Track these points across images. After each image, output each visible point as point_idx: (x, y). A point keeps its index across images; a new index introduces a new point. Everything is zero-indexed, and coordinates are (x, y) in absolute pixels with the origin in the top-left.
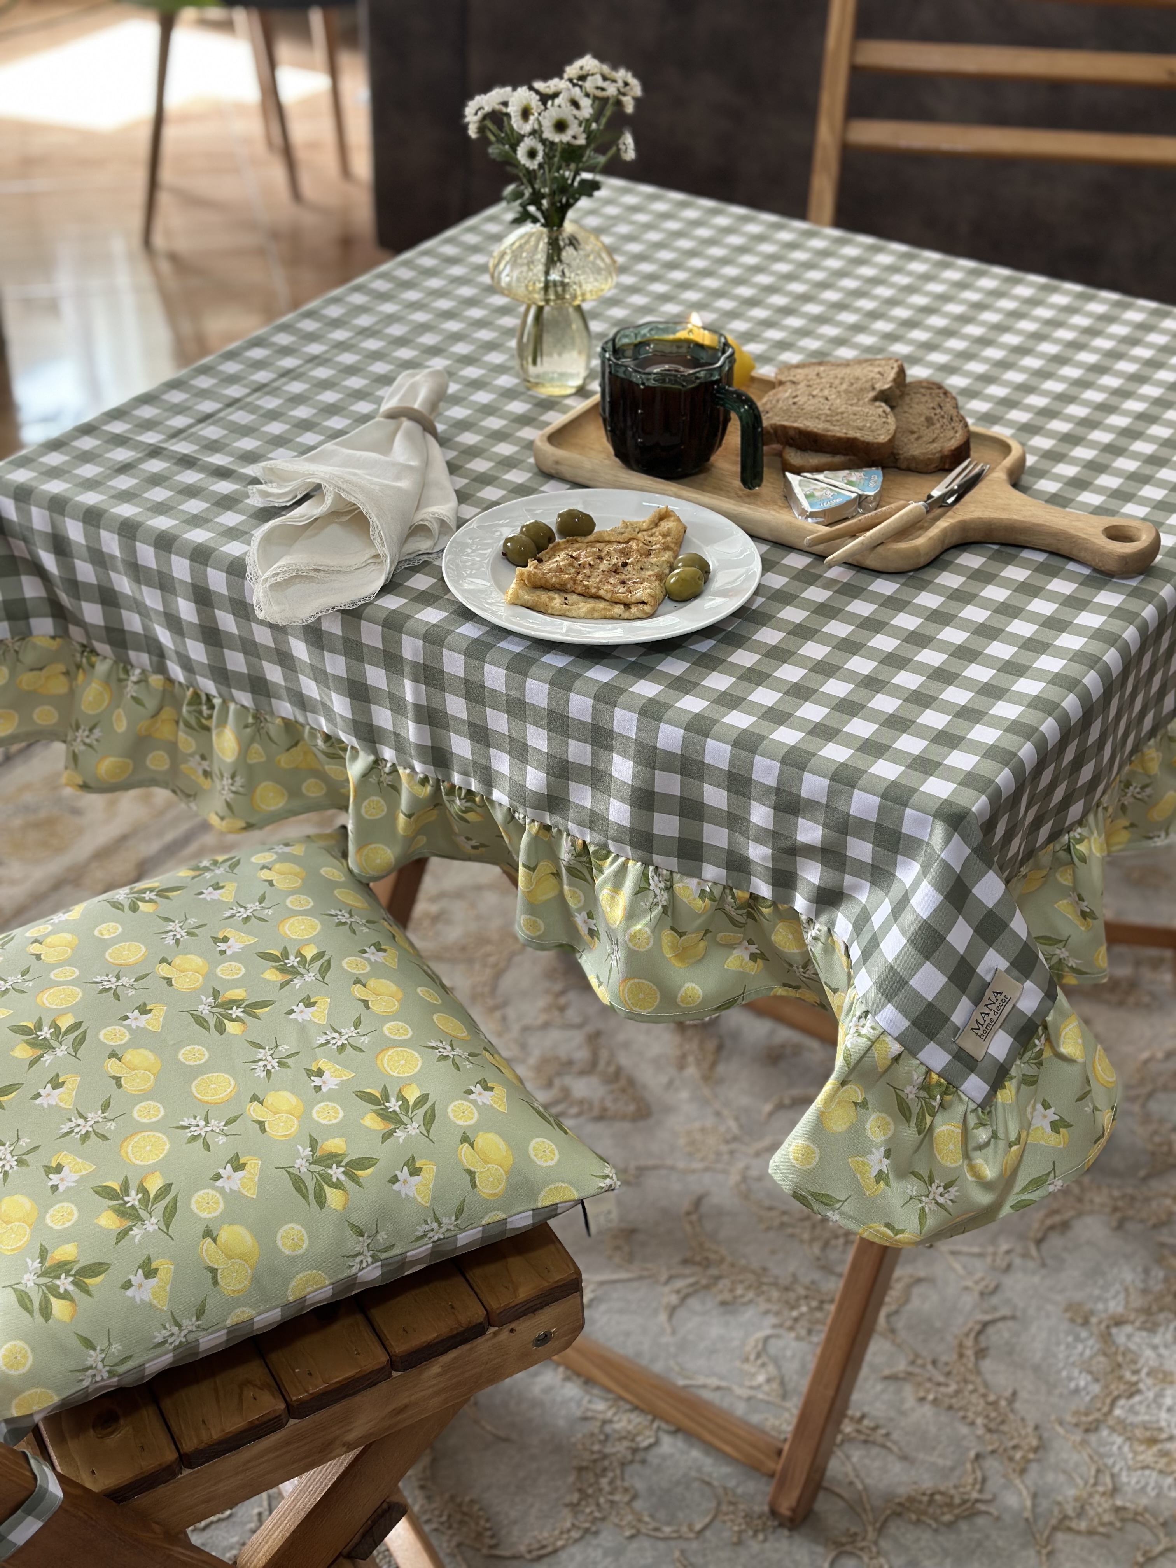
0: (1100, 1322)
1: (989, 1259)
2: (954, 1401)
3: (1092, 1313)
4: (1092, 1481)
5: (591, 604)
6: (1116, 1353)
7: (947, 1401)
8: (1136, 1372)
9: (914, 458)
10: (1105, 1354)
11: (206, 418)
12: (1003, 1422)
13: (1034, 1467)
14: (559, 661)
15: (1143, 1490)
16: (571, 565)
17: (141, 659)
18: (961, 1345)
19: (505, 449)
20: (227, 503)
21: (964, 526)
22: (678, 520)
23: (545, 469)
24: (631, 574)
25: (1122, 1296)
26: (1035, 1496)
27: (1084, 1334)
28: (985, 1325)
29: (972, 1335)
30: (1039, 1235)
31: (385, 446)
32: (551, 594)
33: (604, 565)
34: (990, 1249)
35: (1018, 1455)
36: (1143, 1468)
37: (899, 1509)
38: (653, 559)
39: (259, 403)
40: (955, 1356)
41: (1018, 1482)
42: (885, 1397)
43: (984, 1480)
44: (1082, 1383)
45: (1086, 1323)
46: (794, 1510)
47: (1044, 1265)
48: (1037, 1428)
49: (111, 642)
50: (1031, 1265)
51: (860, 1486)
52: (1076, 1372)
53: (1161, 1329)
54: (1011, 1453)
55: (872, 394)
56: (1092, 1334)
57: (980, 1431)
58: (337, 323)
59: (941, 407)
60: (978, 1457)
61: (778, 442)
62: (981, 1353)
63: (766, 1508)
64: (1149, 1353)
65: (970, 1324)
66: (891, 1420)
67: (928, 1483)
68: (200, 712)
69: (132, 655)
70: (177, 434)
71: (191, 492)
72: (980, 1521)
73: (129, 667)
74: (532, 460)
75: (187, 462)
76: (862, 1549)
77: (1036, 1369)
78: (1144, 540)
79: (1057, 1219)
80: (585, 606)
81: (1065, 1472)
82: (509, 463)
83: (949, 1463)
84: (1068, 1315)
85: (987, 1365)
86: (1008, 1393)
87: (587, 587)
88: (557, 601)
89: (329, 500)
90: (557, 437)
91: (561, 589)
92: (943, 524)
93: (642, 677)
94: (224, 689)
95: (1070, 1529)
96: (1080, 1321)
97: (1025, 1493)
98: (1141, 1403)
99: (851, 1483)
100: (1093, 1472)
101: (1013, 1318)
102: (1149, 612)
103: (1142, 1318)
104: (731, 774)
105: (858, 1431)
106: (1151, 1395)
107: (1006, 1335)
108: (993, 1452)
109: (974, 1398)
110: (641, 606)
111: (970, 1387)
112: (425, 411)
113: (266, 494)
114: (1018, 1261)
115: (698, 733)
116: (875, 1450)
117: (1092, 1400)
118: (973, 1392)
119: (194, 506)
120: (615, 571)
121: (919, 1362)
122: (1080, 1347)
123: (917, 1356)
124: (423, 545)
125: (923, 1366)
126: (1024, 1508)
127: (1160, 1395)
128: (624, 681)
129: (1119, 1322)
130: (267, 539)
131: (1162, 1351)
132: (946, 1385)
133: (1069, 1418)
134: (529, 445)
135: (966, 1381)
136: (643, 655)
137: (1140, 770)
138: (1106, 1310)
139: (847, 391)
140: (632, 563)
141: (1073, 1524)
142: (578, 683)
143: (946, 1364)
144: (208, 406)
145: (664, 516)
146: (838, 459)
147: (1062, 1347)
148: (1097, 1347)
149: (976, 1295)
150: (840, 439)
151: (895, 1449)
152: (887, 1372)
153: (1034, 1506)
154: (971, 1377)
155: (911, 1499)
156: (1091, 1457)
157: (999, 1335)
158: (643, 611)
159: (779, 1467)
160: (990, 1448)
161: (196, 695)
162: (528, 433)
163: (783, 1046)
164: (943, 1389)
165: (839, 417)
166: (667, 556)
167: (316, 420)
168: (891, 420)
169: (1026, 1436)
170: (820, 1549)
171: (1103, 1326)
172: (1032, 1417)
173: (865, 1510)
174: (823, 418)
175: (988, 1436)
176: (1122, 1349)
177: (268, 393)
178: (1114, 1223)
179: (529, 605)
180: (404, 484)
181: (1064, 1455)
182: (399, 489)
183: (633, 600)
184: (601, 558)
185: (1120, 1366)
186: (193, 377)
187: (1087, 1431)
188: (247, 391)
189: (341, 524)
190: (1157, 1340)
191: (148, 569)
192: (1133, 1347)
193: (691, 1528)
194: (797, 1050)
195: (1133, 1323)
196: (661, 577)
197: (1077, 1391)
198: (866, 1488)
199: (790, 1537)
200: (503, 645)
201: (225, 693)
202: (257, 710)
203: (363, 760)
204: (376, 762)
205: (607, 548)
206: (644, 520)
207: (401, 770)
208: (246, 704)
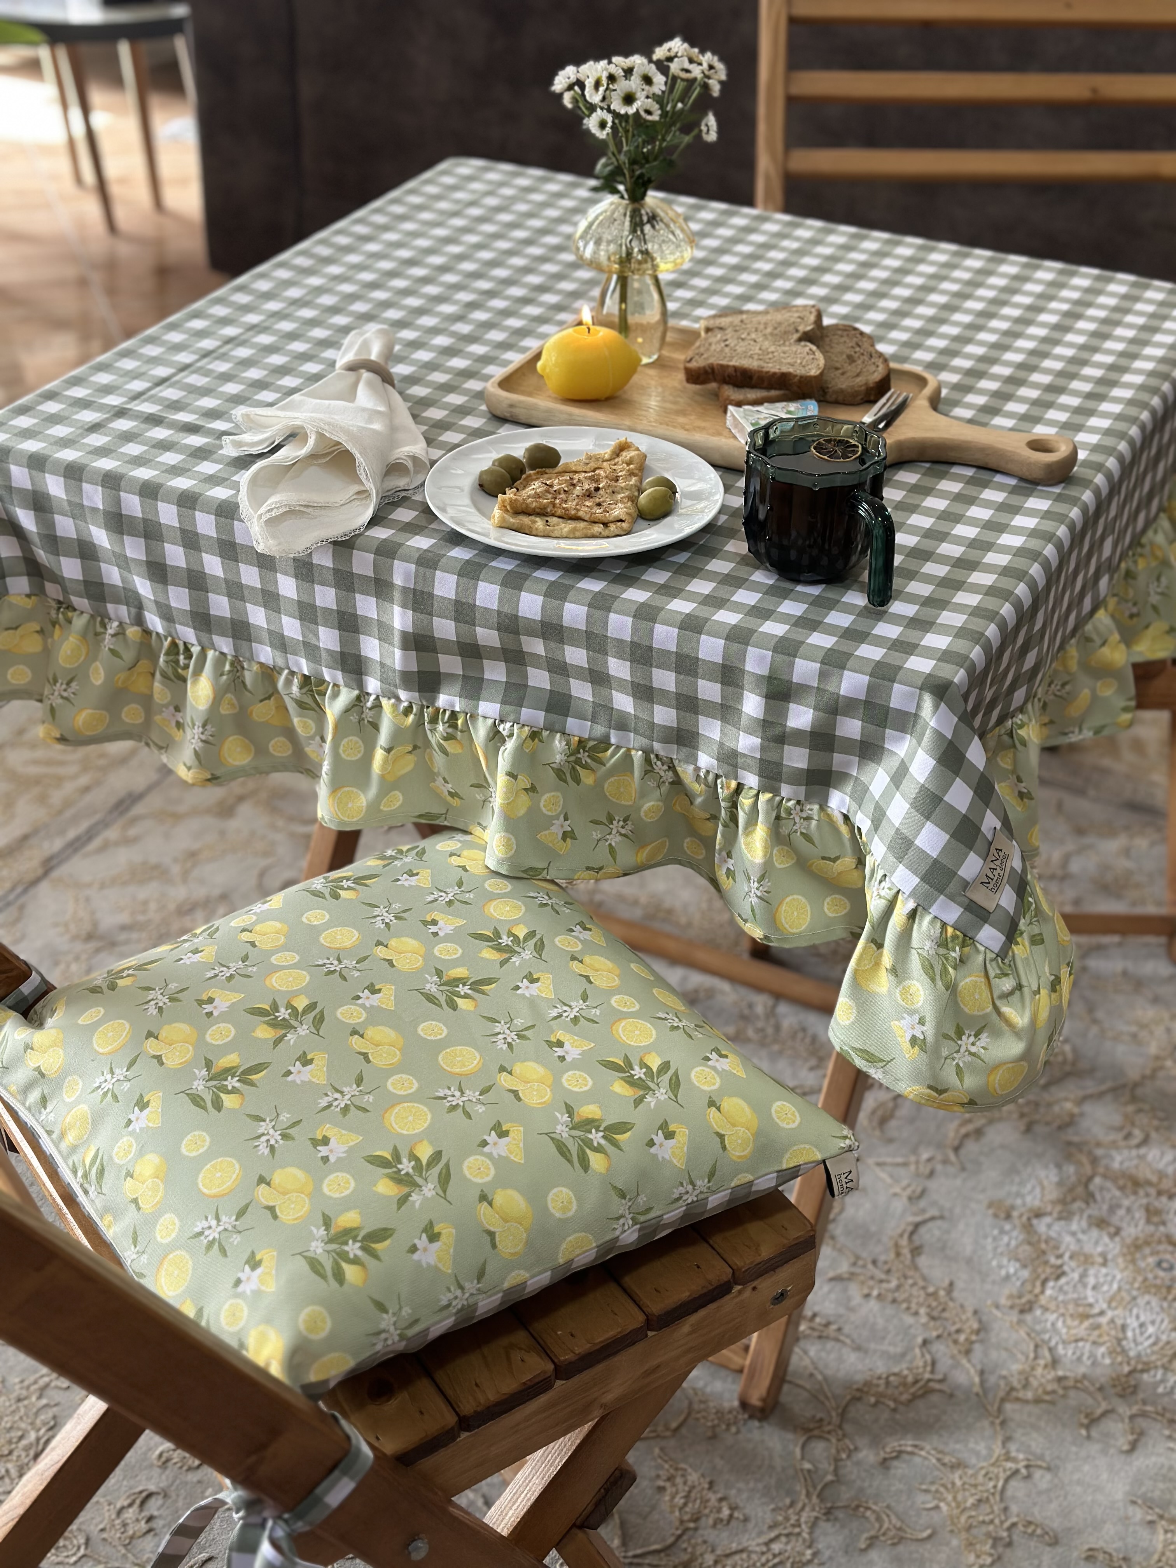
0: (1021, 1216)
1: (912, 1167)
2: (896, 1295)
3: (1013, 1207)
4: (1032, 1355)
5: (573, 524)
6: (1039, 1241)
7: (890, 1297)
8: (1059, 1256)
9: (842, 391)
10: (1029, 1243)
11: (162, 382)
12: (944, 1310)
13: (977, 1347)
14: (551, 576)
15: (1079, 1359)
16: (547, 491)
17: (120, 612)
18: (897, 1245)
19: (456, 399)
20: (201, 454)
21: (900, 446)
22: (638, 449)
23: (498, 413)
24: (603, 496)
25: (1038, 1190)
26: (982, 1373)
27: (1007, 1227)
28: (917, 1226)
29: (906, 1236)
30: (956, 1143)
31: (350, 394)
32: (532, 518)
33: (578, 490)
34: (913, 1159)
35: (962, 1338)
36: (1077, 1341)
37: (858, 1394)
38: (622, 483)
39: (211, 367)
40: (892, 1255)
41: (964, 1361)
42: (833, 1296)
43: (934, 1363)
44: (1012, 1270)
45: (1008, 1217)
46: (764, 1400)
47: (963, 1169)
48: (975, 1312)
49: (89, 597)
50: (951, 1170)
51: (820, 1377)
52: (1005, 1261)
53: (1076, 1218)
54: (955, 1336)
55: (796, 336)
56: (1014, 1227)
57: (924, 1319)
58: (268, 296)
59: (859, 346)
60: (925, 1342)
61: (715, 380)
62: (916, 1251)
63: (736, 1403)
64: (1068, 1239)
65: (902, 1227)
66: (840, 1316)
67: (881, 1368)
68: (177, 662)
69: (110, 607)
70: (137, 396)
71: (165, 446)
72: (935, 1398)
73: (106, 620)
74: (484, 407)
75: (154, 420)
76: (829, 1432)
77: (969, 1261)
78: (1063, 451)
79: (970, 1127)
80: (566, 527)
81: (1006, 1349)
82: (462, 411)
83: (899, 1350)
84: (991, 1211)
85: (923, 1261)
86: (946, 1283)
87: (566, 509)
88: (539, 523)
89: (311, 441)
90: (506, 383)
91: (542, 513)
93: (630, 586)
94: (204, 636)
95: (1018, 1399)
96: (1003, 1215)
97: (972, 1371)
98: (1068, 1283)
99: (811, 1375)
100: (1032, 1347)
101: (942, 1217)
102: (1075, 513)
103: (1059, 1208)
104: (724, 666)
105: (813, 1329)
106: (1076, 1276)
107: (937, 1233)
108: (939, 1337)
109: (915, 1291)
110: (618, 524)
111: (910, 1281)
112: (381, 362)
113: (239, 444)
114: (939, 1167)
115: (691, 630)
116: (830, 1345)
117: (1023, 1284)
118: (912, 1285)
119: (171, 458)
120: (589, 495)
121: (860, 1263)
122: (1006, 1239)
123: (858, 1257)
124: (402, 482)
125: (864, 1266)
126: (973, 1384)
127: (1083, 1275)
128: (614, 589)
129: (1039, 1215)
130: (253, 481)
131: (1080, 1236)
132: (888, 1282)
133: (1003, 1301)
134: (480, 395)
135: (906, 1277)
136: (626, 567)
137: (1061, 668)
138: (1024, 1205)
139: (771, 334)
140: (603, 488)
141: (1021, 1394)
142: (572, 593)
143: (886, 1262)
144: (162, 372)
145: (622, 447)
146: (773, 393)
147: (990, 1240)
148: (1021, 1237)
149: (905, 1200)
150: (775, 374)
151: (848, 1341)
152: (831, 1274)
153: (982, 1382)
154: (910, 1273)
155: (868, 1384)
156: (1028, 1335)
157: (930, 1234)
158: (622, 528)
159: (748, 1362)
160: (935, 1334)
161: (174, 644)
162: (474, 385)
163: (696, 991)
164: (884, 1285)
165: (770, 356)
166: (633, 481)
167: (268, 379)
168: (819, 355)
169: (968, 1320)
170: (790, 1436)
171: (1024, 1218)
172: (970, 1304)
173: (827, 1398)
174: (756, 357)
175: (932, 1324)
176: (1044, 1237)
177: (217, 358)
178: (1023, 1128)
179: (515, 528)
180: (377, 426)
181: (1004, 1335)
182: (374, 431)
183: (611, 519)
184: (574, 485)
185: (1044, 1252)
186: (141, 347)
187: (1022, 1311)
188: (195, 357)
189: (319, 465)
190: (1074, 1226)
191: (132, 518)
192: (1052, 1234)
193: (667, 1428)
194: (711, 993)
195: (1050, 1214)
196: (633, 499)
197: (1008, 1277)
198: (826, 1379)
199: (761, 1427)
200: (493, 564)
201: (205, 640)
202: (236, 657)
203: (346, 696)
204: (358, 698)
205: (576, 477)
206: (606, 451)
207: (384, 702)
208: (225, 650)
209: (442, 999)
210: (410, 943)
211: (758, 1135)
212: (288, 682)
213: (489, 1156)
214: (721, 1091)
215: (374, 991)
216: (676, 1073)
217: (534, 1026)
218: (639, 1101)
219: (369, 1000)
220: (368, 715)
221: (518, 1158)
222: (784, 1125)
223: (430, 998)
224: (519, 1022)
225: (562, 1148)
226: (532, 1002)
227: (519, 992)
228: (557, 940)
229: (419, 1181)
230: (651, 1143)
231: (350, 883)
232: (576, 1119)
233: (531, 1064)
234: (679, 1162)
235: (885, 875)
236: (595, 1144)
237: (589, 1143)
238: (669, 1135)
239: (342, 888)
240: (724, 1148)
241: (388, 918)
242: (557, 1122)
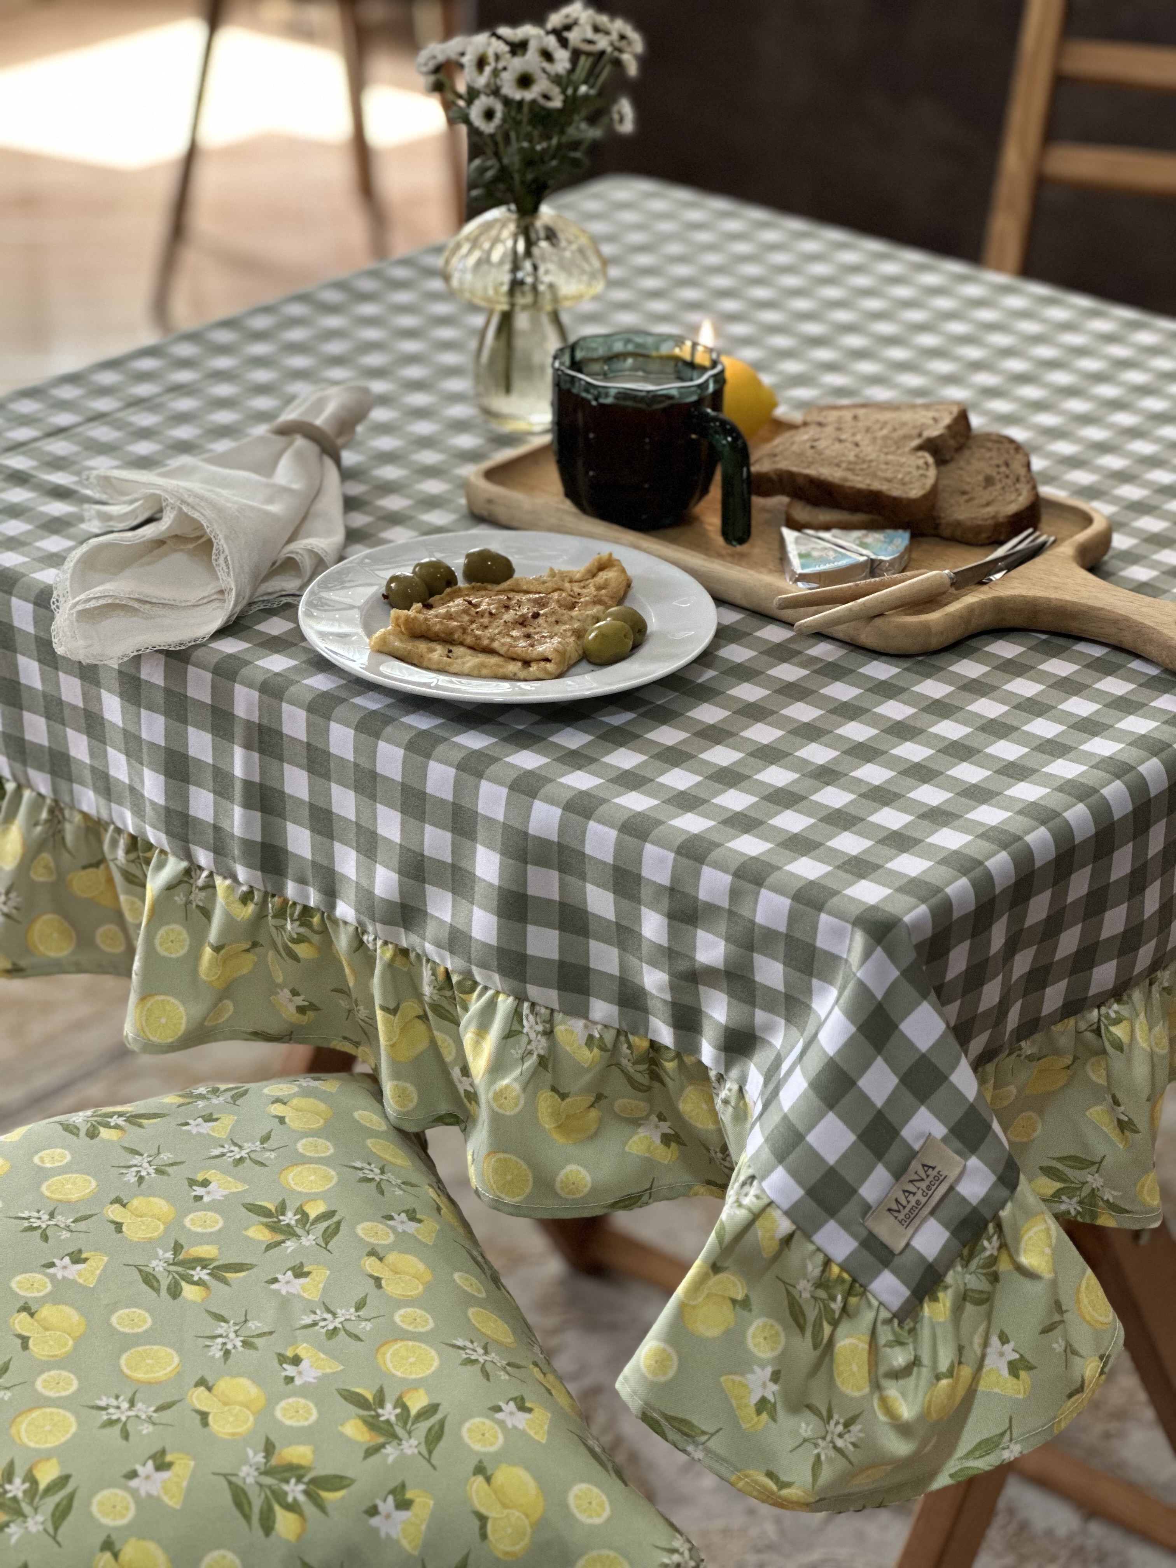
5: (482, 658)
9: (958, 524)
11: (57, 432)
14: (421, 722)
16: (465, 612)
19: (433, 487)
20: (55, 526)
21: (999, 605)
22: (623, 571)
23: (477, 511)
24: (540, 626)
31: (266, 465)
32: (433, 645)
33: (510, 616)
38: (575, 613)
39: (132, 419)
55: (916, 442)
58: (259, 336)
59: (1007, 464)
61: (783, 492)
70: (14, 448)
71: (14, 512)
74: (463, 501)
75: (19, 479)
80: (471, 660)
82: (432, 503)
87: (478, 638)
88: (438, 652)
89: (169, 517)
90: (498, 473)
91: (447, 640)
92: (973, 598)
93: (525, 746)
94: (19, 768)
104: (615, 868)
110: (543, 663)
112: (328, 429)
113: (106, 517)
115: (578, 814)
120: (522, 622)
124: (283, 585)
128: (501, 749)
130: (87, 563)
134: (465, 485)
139: (885, 438)
140: (545, 615)
142: (441, 748)
144: (64, 419)
145: (602, 566)
146: (856, 516)
150: (860, 492)
158: (545, 670)
162: (464, 470)
165: (864, 466)
166: (595, 610)
167: (198, 441)
168: (933, 473)
174: (844, 465)
177: (146, 409)
179: (399, 654)
182: (266, 513)
183: (536, 656)
184: (507, 608)
188: (119, 405)
189: (183, 551)
196: (579, 634)
200: (358, 700)
201: (20, 775)
202: (56, 801)
203: (173, 866)
204: (188, 872)
205: (517, 597)
206: (579, 569)
207: (218, 881)
208: (43, 791)
209: (165, 1283)
210: (160, 1205)
211: (540, 1525)
212: (114, 843)
213: (134, 1493)
214: (500, 1457)
215: (77, 1258)
216: (442, 1423)
217: (271, 1333)
218: (372, 1451)
219: (66, 1270)
220: (199, 897)
221: (173, 1502)
222: (583, 1518)
223: (150, 1280)
224: (254, 1325)
225: (240, 1498)
226: (285, 1303)
227: (274, 1286)
228: (360, 1230)
229: (26, 1508)
230: (373, 1511)
231: (120, 1121)
232: (274, 1462)
233: (245, 1382)
234: (409, 1545)
235: (753, 1178)
236: (290, 1499)
237: (280, 1497)
238: (404, 1504)
239: (107, 1126)
240: (484, 1536)
241: (148, 1170)
242: (245, 1461)
